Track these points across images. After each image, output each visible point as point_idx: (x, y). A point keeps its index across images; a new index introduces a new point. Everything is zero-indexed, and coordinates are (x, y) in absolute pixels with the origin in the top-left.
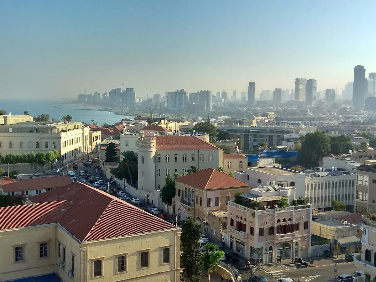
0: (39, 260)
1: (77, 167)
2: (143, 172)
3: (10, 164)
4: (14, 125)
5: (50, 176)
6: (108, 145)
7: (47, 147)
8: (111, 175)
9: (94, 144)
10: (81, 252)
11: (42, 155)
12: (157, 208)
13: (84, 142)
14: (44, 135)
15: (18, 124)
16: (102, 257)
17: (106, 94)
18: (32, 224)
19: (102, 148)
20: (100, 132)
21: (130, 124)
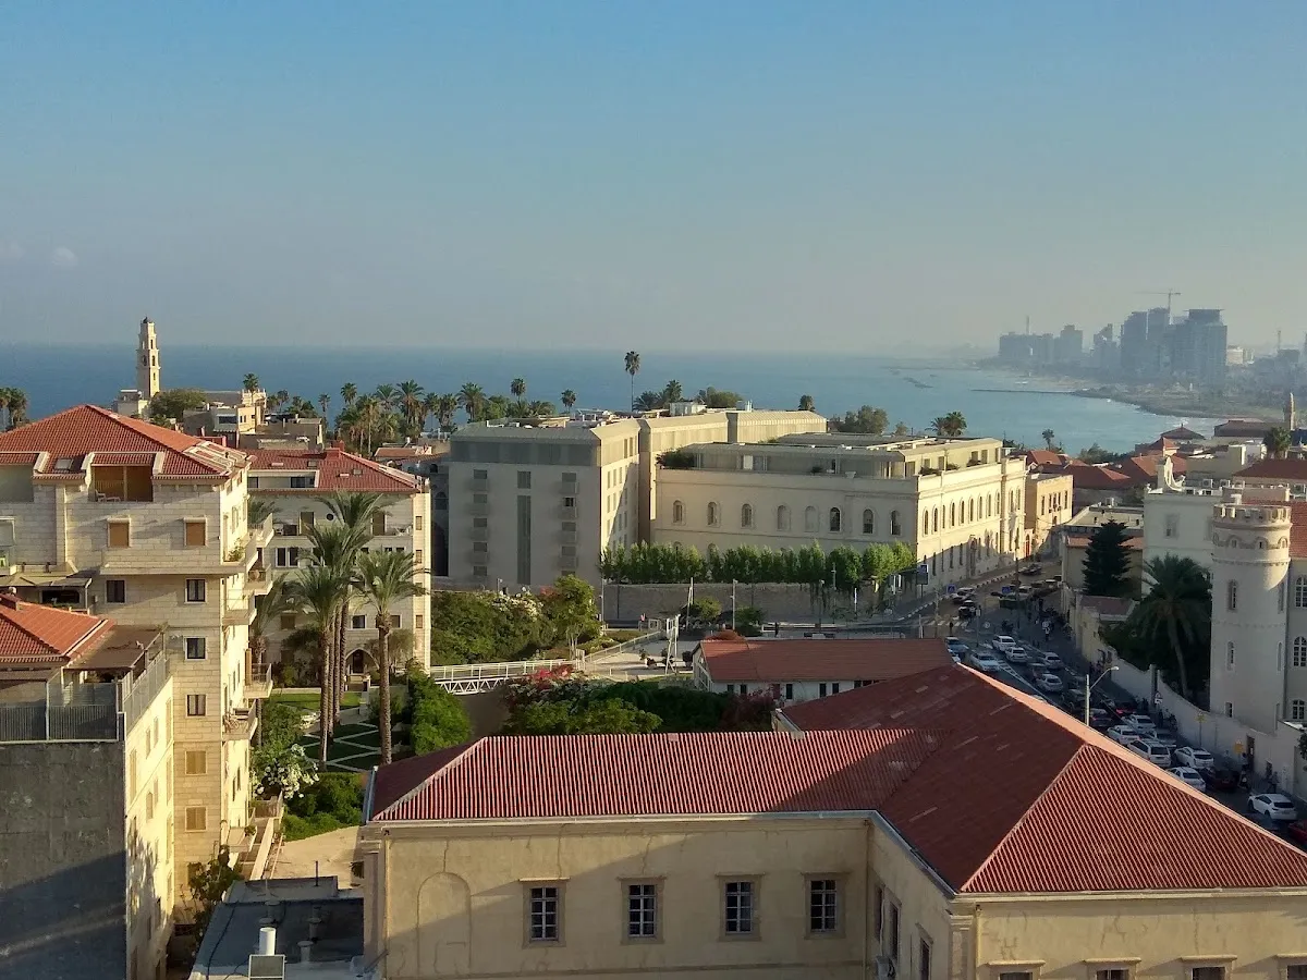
0: (806, 938)
1: (972, 609)
2: (1231, 645)
3: (741, 584)
4: (761, 444)
5: (874, 636)
6: (1097, 532)
7: (868, 528)
8: (1104, 648)
9: (1044, 523)
10: (951, 930)
11: (851, 557)
12: (1287, 795)
13: (1007, 517)
14: (861, 485)
15: (772, 442)
16: (1032, 962)
17: (1108, 330)
18: (785, 806)
19: (1072, 542)
20: (1070, 478)
21: (1196, 452)
